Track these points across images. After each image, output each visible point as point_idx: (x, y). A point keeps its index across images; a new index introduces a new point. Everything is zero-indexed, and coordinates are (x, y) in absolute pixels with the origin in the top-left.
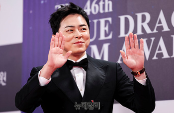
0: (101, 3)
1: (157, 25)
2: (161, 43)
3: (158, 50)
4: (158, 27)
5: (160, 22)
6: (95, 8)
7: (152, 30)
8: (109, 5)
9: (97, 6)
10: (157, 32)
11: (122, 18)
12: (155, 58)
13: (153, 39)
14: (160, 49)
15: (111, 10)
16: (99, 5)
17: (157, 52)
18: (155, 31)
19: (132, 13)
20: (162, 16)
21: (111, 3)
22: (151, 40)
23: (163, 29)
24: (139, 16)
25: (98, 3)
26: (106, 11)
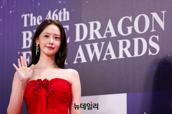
0: (60, 13)
1: (106, 32)
2: (110, 46)
3: (108, 53)
4: (107, 33)
5: (109, 30)
6: (55, 17)
7: (102, 36)
8: (66, 14)
9: (56, 16)
10: (106, 37)
11: (78, 26)
12: (105, 59)
13: (103, 43)
14: (109, 52)
15: (68, 19)
16: (58, 15)
17: (106, 54)
18: (105, 37)
19: (86, 21)
20: (110, 24)
21: (68, 13)
22: (102, 44)
23: (111, 35)
24: (92, 24)
25: (57, 13)
26: (64, 20)
